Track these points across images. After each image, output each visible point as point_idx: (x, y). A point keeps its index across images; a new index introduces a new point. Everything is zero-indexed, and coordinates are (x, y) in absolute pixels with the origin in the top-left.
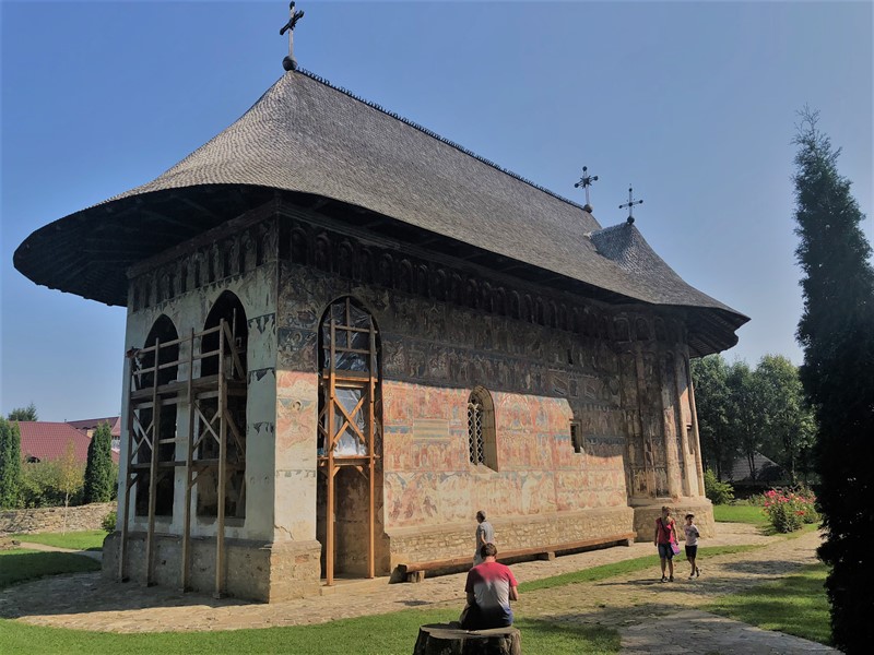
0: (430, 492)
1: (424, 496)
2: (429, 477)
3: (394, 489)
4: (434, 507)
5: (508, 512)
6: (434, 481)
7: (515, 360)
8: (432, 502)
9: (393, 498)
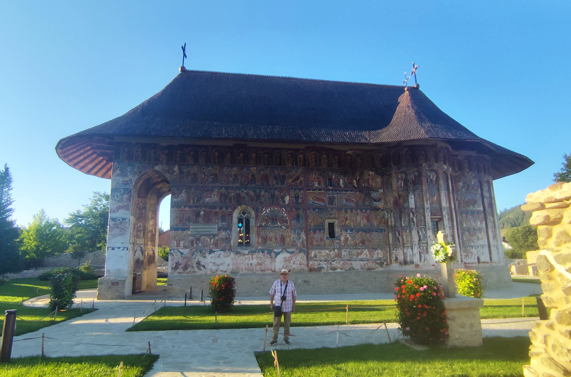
0: (201, 259)
1: (196, 260)
2: (201, 252)
3: (175, 257)
4: (204, 266)
5: (262, 271)
6: (204, 254)
7: (275, 189)
8: (202, 264)
9: (175, 261)
